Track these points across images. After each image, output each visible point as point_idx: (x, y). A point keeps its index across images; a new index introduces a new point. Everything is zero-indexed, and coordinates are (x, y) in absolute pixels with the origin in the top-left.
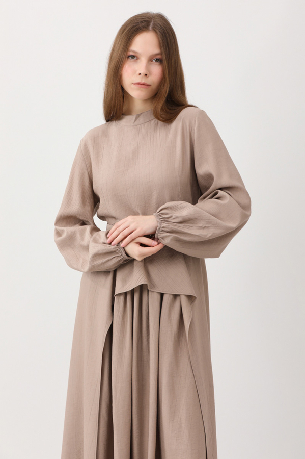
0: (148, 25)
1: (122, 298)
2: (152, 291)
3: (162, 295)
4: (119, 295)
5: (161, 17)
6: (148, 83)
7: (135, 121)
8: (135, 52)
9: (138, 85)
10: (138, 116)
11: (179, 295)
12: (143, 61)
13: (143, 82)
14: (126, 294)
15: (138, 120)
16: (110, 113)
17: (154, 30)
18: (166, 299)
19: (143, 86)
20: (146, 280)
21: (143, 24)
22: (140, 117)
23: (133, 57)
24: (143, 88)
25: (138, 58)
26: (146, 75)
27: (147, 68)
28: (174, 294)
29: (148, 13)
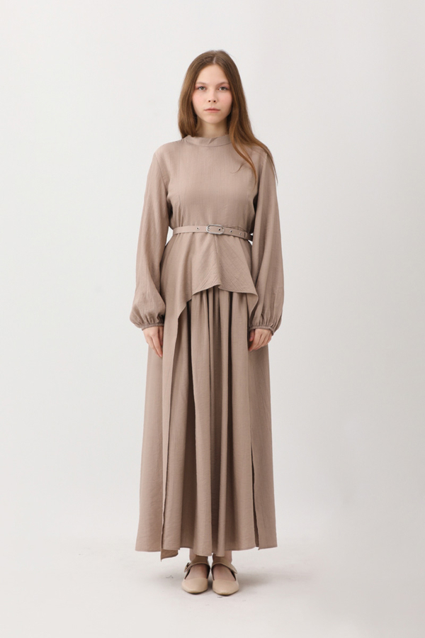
0: (212, 60)
1: (198, 297)
2: (222, 291)
3: (231, 294)
5: (223, 53)
6: (218, 108)
7: (211, 142)
8: (203, 84)
9: (209, 111)
12: (211, 90)
13: (213, 107)
14: (201, 293)
15: (213, 142)
17: (218, 63)
18: (235, 297)
19: (213, 111)
20: (220, 281)
21: (208, 60)
23: (202, 88)
24: (213, 113)
25: (206, 89)
26: (215, 102)
27: (215, 95)
28: (242, 292)
29: (212, 51)
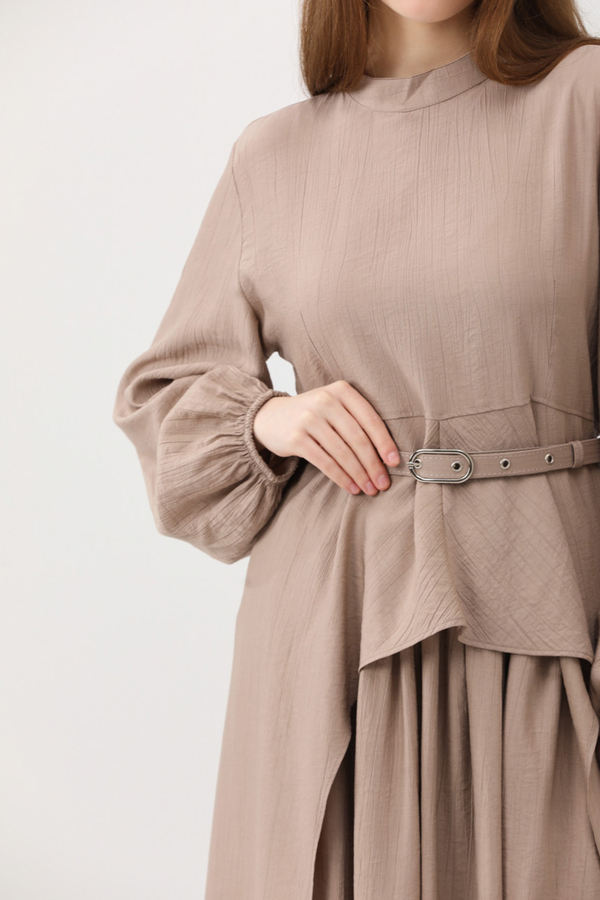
1: (384, 676)
2: (475, 649)
3: (507, 658)
4: (376, 665)
7: (409, 96)
10: (417, 83)
11: (557, 659)
14: (395, 661)
15: (418, 92)
16: (327, 74)
18: (520, 671)
22: (425, 83)
28: (540, 653)
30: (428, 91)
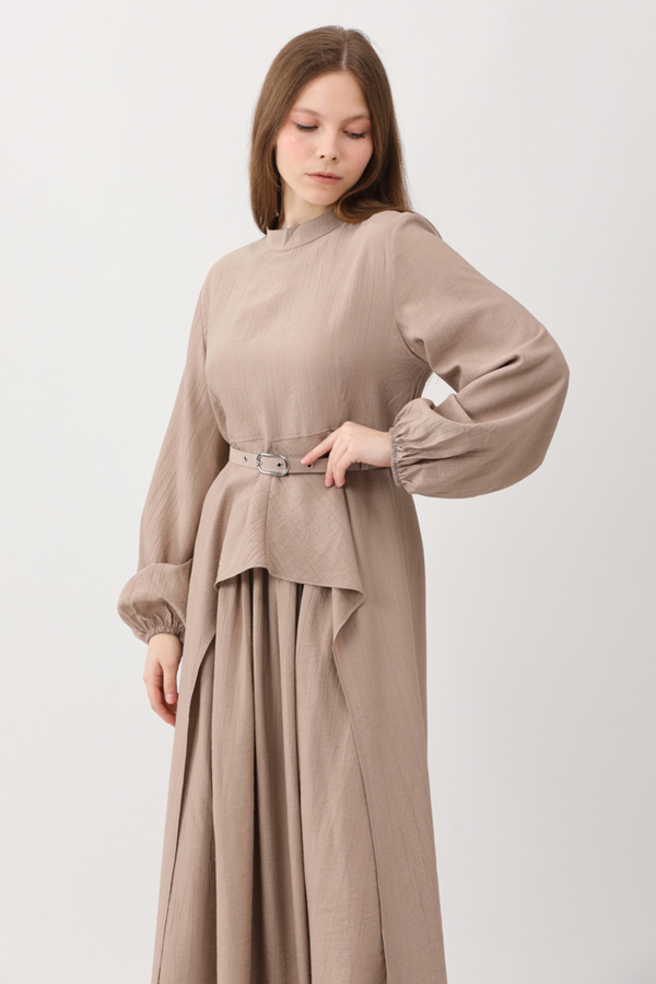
0: (338, 59)
6: (338, 174)
7: (286, 241)
9: (316, 178)
10: (291, 232)
11: (331, 588)
13: (328, 171)
19: (327, 180)
21: (328, 56)
22: (295, 233)
24: (327, 183)
26: (334, 159)
28: (323, 585)
30: (296, 238)
